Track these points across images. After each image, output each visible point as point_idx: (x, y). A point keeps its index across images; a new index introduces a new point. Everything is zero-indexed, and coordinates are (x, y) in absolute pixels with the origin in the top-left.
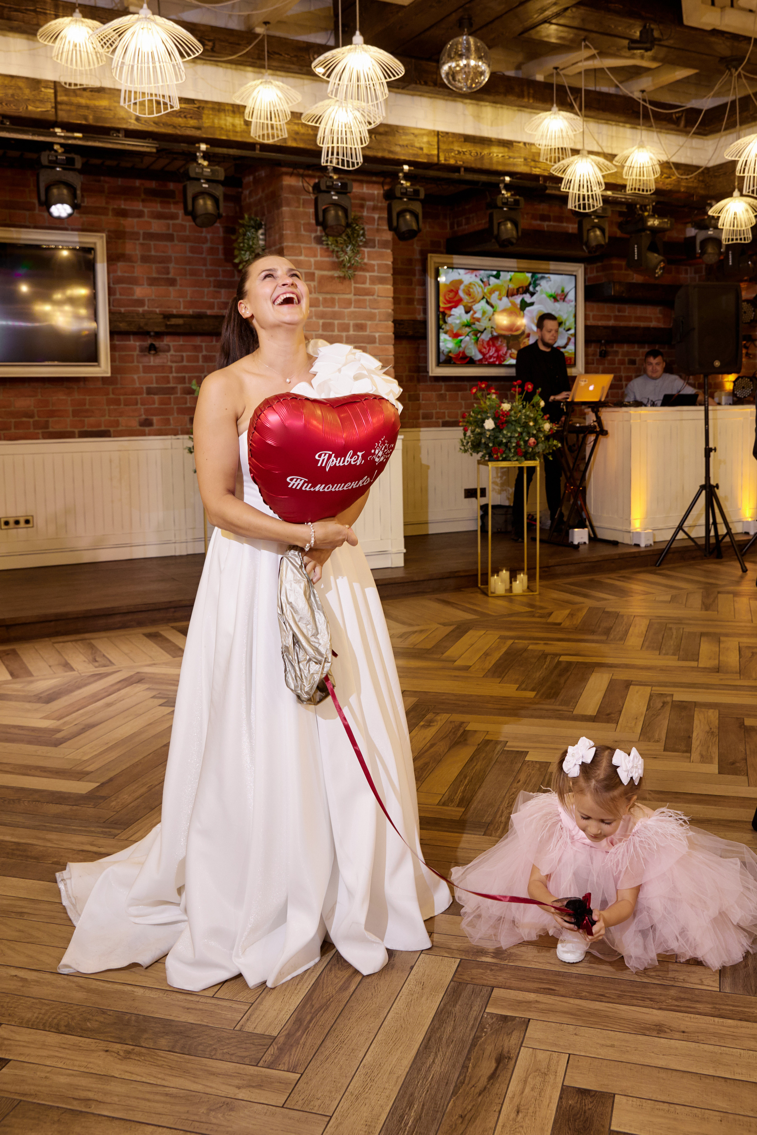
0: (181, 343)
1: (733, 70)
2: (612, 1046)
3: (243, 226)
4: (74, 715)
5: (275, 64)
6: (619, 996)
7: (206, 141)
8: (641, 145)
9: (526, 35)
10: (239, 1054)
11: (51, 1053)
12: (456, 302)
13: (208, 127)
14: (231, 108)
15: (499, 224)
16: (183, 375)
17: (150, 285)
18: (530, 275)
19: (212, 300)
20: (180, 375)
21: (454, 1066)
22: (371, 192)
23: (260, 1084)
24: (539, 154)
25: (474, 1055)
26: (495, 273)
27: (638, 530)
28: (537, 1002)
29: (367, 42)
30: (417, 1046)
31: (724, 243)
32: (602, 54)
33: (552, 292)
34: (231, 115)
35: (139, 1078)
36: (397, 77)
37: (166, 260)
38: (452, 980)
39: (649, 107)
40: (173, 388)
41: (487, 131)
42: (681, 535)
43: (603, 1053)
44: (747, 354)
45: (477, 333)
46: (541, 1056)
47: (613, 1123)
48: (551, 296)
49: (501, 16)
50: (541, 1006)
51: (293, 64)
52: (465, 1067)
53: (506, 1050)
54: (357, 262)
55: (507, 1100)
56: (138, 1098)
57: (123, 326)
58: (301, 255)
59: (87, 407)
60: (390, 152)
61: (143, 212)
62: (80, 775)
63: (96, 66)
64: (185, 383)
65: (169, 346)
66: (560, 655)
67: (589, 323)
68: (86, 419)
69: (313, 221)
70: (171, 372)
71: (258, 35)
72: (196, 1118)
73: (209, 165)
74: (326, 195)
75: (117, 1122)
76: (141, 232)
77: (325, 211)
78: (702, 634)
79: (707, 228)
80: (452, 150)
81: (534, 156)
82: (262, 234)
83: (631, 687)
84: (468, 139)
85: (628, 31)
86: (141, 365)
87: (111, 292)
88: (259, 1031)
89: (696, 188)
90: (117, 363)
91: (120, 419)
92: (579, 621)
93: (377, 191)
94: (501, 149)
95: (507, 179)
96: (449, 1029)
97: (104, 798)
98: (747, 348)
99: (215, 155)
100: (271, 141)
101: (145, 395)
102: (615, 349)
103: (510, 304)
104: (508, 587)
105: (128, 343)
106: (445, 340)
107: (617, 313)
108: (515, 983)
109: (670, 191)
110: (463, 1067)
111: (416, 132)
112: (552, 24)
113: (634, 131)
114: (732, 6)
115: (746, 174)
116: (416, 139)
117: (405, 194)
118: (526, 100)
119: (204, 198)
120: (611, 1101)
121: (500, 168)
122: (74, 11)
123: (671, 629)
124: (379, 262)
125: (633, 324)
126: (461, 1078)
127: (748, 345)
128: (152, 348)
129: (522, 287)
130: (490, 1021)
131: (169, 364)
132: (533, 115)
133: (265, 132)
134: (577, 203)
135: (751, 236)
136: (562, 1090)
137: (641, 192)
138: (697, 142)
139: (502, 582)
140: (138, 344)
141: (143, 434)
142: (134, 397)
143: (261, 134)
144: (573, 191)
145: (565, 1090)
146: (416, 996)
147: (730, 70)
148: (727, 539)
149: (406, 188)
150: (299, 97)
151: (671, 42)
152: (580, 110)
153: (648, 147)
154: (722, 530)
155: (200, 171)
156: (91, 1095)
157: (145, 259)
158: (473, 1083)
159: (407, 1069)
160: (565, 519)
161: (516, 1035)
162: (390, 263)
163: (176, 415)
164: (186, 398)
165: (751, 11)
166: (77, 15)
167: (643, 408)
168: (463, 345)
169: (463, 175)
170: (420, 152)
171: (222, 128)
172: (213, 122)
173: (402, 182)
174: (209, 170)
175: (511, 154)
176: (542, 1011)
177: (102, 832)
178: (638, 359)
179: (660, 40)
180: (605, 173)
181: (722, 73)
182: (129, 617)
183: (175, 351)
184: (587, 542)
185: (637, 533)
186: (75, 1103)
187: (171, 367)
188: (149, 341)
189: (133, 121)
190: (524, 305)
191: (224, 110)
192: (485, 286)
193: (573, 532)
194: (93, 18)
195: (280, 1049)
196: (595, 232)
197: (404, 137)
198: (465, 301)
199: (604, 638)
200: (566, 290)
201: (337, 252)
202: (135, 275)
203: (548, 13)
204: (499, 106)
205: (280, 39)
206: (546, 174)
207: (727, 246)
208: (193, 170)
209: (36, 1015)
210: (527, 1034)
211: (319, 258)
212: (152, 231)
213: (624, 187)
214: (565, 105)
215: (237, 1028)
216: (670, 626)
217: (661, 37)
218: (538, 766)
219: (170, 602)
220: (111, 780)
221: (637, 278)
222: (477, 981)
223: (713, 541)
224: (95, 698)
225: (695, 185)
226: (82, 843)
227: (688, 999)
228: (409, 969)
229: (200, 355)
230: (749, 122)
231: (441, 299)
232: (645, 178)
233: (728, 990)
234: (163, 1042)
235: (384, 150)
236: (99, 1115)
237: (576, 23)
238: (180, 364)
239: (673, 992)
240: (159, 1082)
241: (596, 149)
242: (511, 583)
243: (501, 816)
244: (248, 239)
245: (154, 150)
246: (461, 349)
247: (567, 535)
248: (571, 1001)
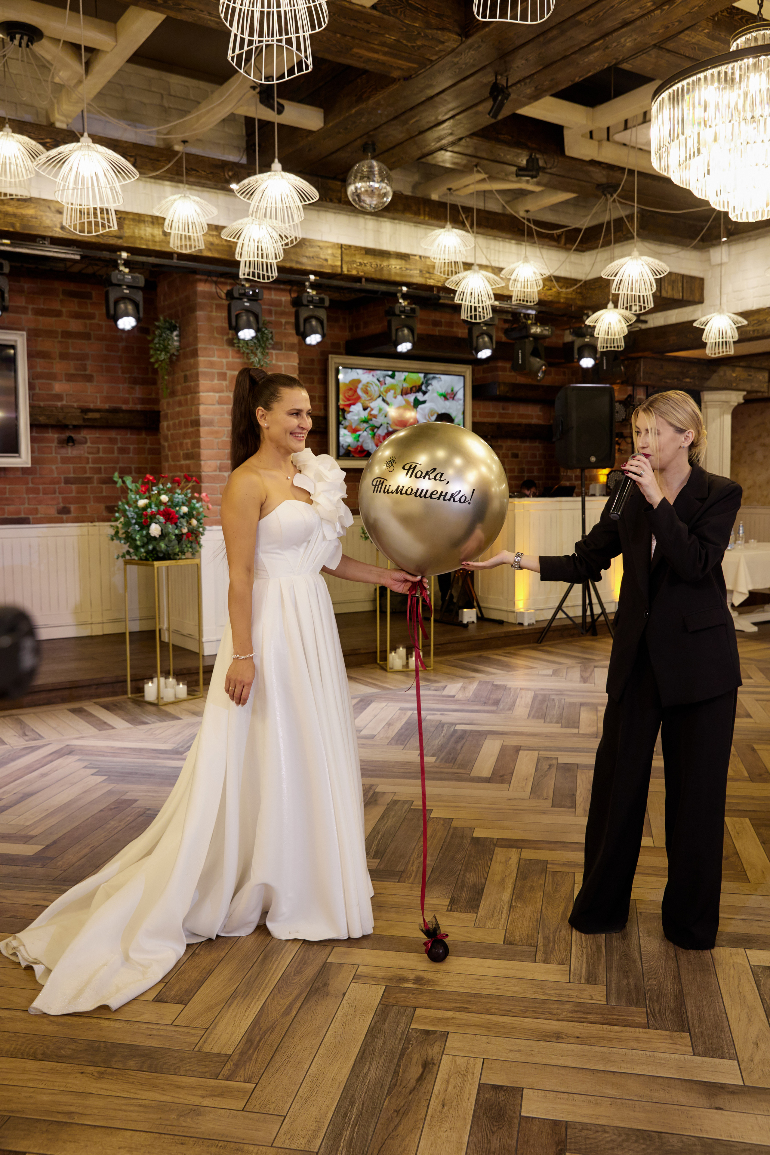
0: (98, 435)
1: (609, 196)
2: (519, 1051)
3: (158, 327)
4: (12, 785)
5: (192, 179)
6: (523, 1011)
7: (127, 249)
8: (526, 260)
9: (424, 160)
10: (200, 1070)
11: (32, 1077)
12: (354, 399)
13: (129, 237)
14: (150, 219)
15: (397, 330)
16: (99, 465)
17: (68, 380)
18: (422, 375)
19: (127, 396)
20: (96, 466)
21: (387, 1072)
22: (278, 298)
23: (222, 1094)
24: (434, 267)
25: (403, 1062)
26: (390, 373)
27: (522, 610)
28: (453, 1018)
29: (285, 169)
30: (354, 1058)
31: (599, 350)
32: (492, 178)
33: (443, 391)
34: (151, 225)
35: (113, 1094)
36: (312, 201)
37: (82, 357)
38: (380, 1003)
39: (533, 227)
40: (89, 478)
41: (386, 246)
42: (561, 615)
43: (512, 1056)
44: (619, 450)
45: (374, 428)
46: (460, 1061)
47: (523, 1110)
48: (442, 395)
49: (401, 143)
50: (458, 1021)
51: (209, 179)
52: (396, 1072)
53: (430, 1057)
54: (266, 363)
55: (434, 1096)
56: (115, 1110)
57: (42, 419)
58: (214, 356)
59: (7, 495)
60: (298, 262)
61: (61, 311)
62: (26, 839)
63: (25, 178)
64: (101, 473)
65: (85, 438)
66: (456, 724)
67: (476, 420)
68: (6, 507)
69: (226, 325)
70: (88, 463)
71: (177, 153)
72: (168, 1123)
73: (130, 272)
74: (238, 302)
75: (99, 1130)
76: (60, 330)
77: (238, 316)
78: (582, 704)
79: (584, 336)
80: (354, 262)
81: (428, 268)
82: (177, 336)
83: (521, 752)
84: (369, 252)
85: (515, 159)
86: (59, 456)
87: (31, 387)
88: (215, 1050)
89: (574, 299)
90: (36, 454)
91: (39, 507)
92: (471, 693)
93: (285, 298)
94: (399, 262)
95: (405, 289)
96: (380, 1043)
97: (51, 859)
98: (619, 444)
99: (137, 263)
100: (188, 251)
101: (63, 485)
102: (499, 443)
103: (404, 402)
104: (405, 663)
105: (46, 435)
106: (345, 435)
107: (502, 411)
108: (434, 1004)
109: (551, 302)
110: (395, 1072)
111: (321, 244)
112: (446, 150)
113: (519, 246)
114: (608, 139)
115: (620, 292)
116: (321, 251)
117: (311, 302)
118: (422, 217)
119: (125, 303)
120: (520, 1093)
121: (398, 279)
122: (4, 126)
123: (553, 700)
124: (286, 363)
125: (516, 420)
126: (394, 1081)
127: (620, 441)
128: (70, 441)
129: (415, 386)
130: (415, 1035)
131: (86, 455)
132: (428, 231)
133: (183, 243)
134: (469, 314)
135: (623, 344)
136: (479, 1087)
137: (525, 303)
138: (575, 257)
139: (399, 658)
140: (56, 436)
141: (61, 521)
142: (52, 486)
143: (179, 245)
144: (466, 303)
145: (481, 1087)
146: (349, 1017)
147: (605, 195)
148: (602, 618)
149: (312, 297)
150: (215, 211)
151: (554, 170)
152: (472, 226)
153: (532, 262)
154: (597, 610)
155: (122, 277)
156: (72, 1109)
157: (63, 356)
158: (404, 1084)
159: (347, 1076)
160: (455, 600)
161: (437, 1044)
162: (296, 364)
163: (92, 503)
164: (102, 488)
165: (625, 145)
166: (8, 129)
167: (526, 499)
168: (361, 440)
169: (364, 285)
170: (325, 263)
171: (142, 238)
172: (134, 232)
173: (309, 290)
174: (130, 277)
175: (408, 266)
176: (459, 1025)
177: (53, 889)
178: (520, 453)
179: (544, 168)
180: (494, 287)
181: (600, 198)
182: (53, 694)
183: (92, 443)
184: (475, 621)
185: (521, 613)
186: (60, 1116)
187: (88, 458)
188: (68, 434)
189: (58, 229)
190: (417, 403)
191: (144, 221)
192: (381, 385)
193: (462, 612)
194: (21, 132)
195: (236, 1065)
196: (483, 338)
197: (310, 249)
198: (363, 399)
199: (494, 708)
200: (455, 390)
201: (248, 354)
202: (54, 371)
203: (444, 142)
204: (396, 221)
205: (197, 156)
206: (440, 285)
207: (602, 352)
208: (115, 277)
209: (13, 1046)
210: (447, 1044)
211: (230, 359)
212: (70, 329)
213: (510, 297)
214: (458, 223)
215: (196, 1049)
216: (553, 697)
217: (545, 166)
218: (442, 822)
219: (93, 679)
220: (55, 842)
221: (521, 380)
222: (402, 1004)
223: (589, 619)
224: (30, 769)
225: (574, 296)
226: (35, 899)
227: (580, 1011)
228: (342, 996)
229: (116, 447)
230: (622, 241)
231: (341, 396)
232: (529, 290)
233: (613, 1003)
234: (131, 1063)
235: (292, 261)
236: (82, 1124)
237: (469, 151)
238: (96, 456)
239: (568, 1006)
240: (132, 1096)
241: (484, 262)
242: (407, 659)
243: (412, 865)
244: (164, 340)
245: (78, 257)
246: (359, 444)
247: (457, 614)
248: (483, 1016)
